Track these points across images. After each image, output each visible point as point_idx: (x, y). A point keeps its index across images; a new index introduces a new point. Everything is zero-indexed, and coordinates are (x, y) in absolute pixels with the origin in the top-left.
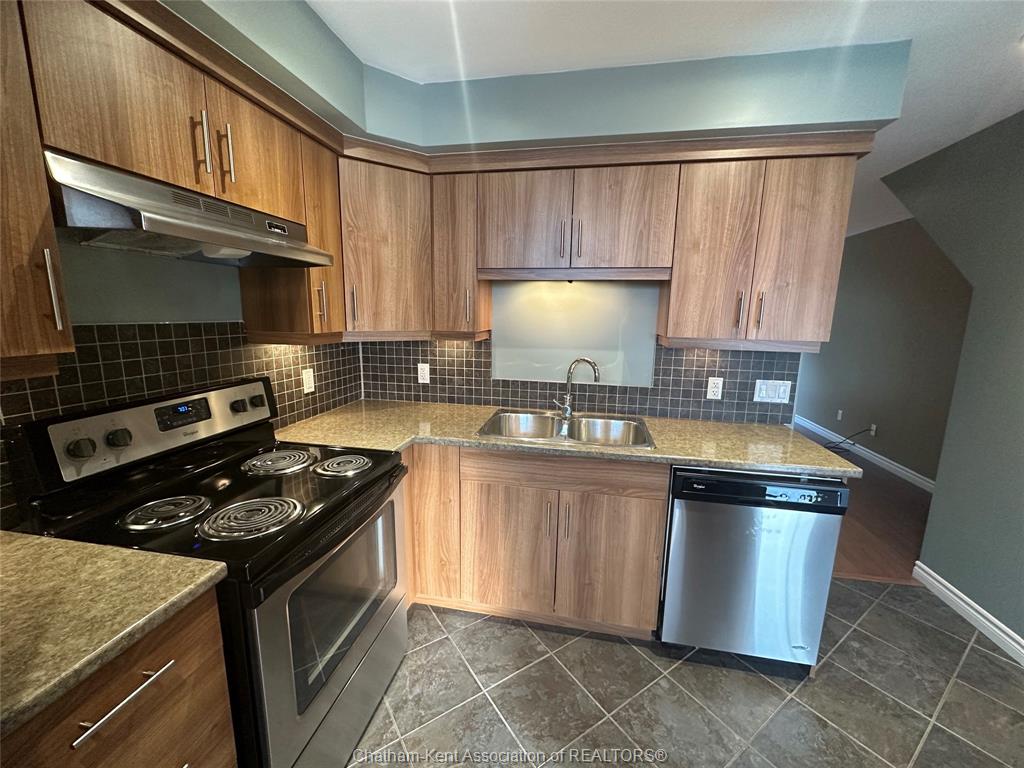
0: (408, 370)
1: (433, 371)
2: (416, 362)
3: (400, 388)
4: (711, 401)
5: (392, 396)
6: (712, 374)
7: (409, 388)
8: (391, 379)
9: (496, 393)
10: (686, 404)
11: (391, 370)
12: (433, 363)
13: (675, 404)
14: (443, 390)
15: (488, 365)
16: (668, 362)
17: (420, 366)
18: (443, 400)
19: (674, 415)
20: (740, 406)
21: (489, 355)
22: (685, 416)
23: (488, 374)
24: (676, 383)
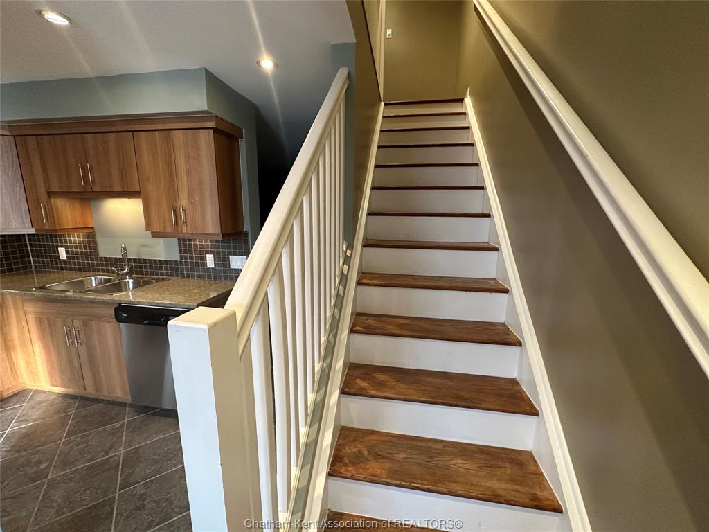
0: (55, 253)
1: (67, 252)
2: (57, 247)
3: (52, 262)
4: (210, 268)
5: (48, 267)
6: (208, 252)
7: (57, 263)
8: (46, 257)
9: (102, 265)
10: (198, 270)
11: (45, 252)
12: (66, 247)
13: (192, 270)
14: (75, 263)
15: (96, 248)
16: (185, 246)
17: (59, 249)
18: (75, 269)
19: (193, 276)
20: (225, 272)
21: (95, 242)
22: (199, 277)
23: (97, 253)
24: (191, 258)
